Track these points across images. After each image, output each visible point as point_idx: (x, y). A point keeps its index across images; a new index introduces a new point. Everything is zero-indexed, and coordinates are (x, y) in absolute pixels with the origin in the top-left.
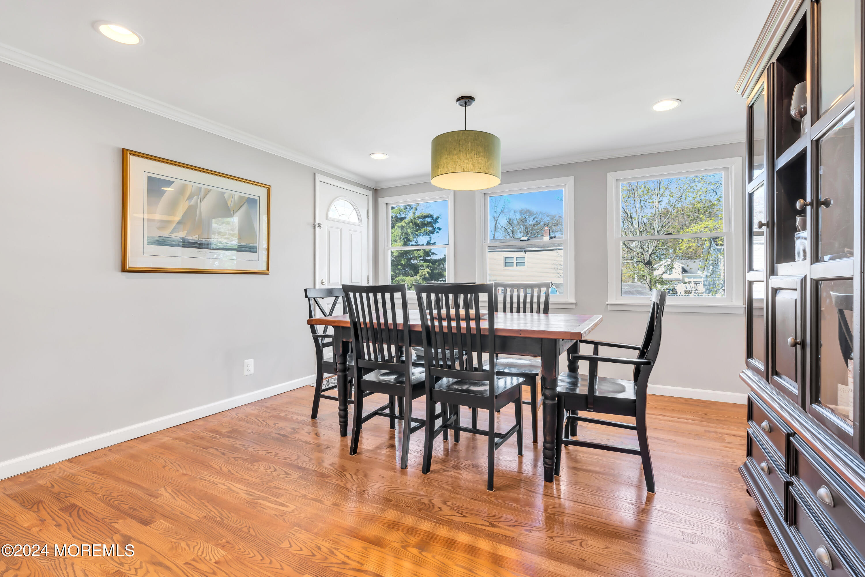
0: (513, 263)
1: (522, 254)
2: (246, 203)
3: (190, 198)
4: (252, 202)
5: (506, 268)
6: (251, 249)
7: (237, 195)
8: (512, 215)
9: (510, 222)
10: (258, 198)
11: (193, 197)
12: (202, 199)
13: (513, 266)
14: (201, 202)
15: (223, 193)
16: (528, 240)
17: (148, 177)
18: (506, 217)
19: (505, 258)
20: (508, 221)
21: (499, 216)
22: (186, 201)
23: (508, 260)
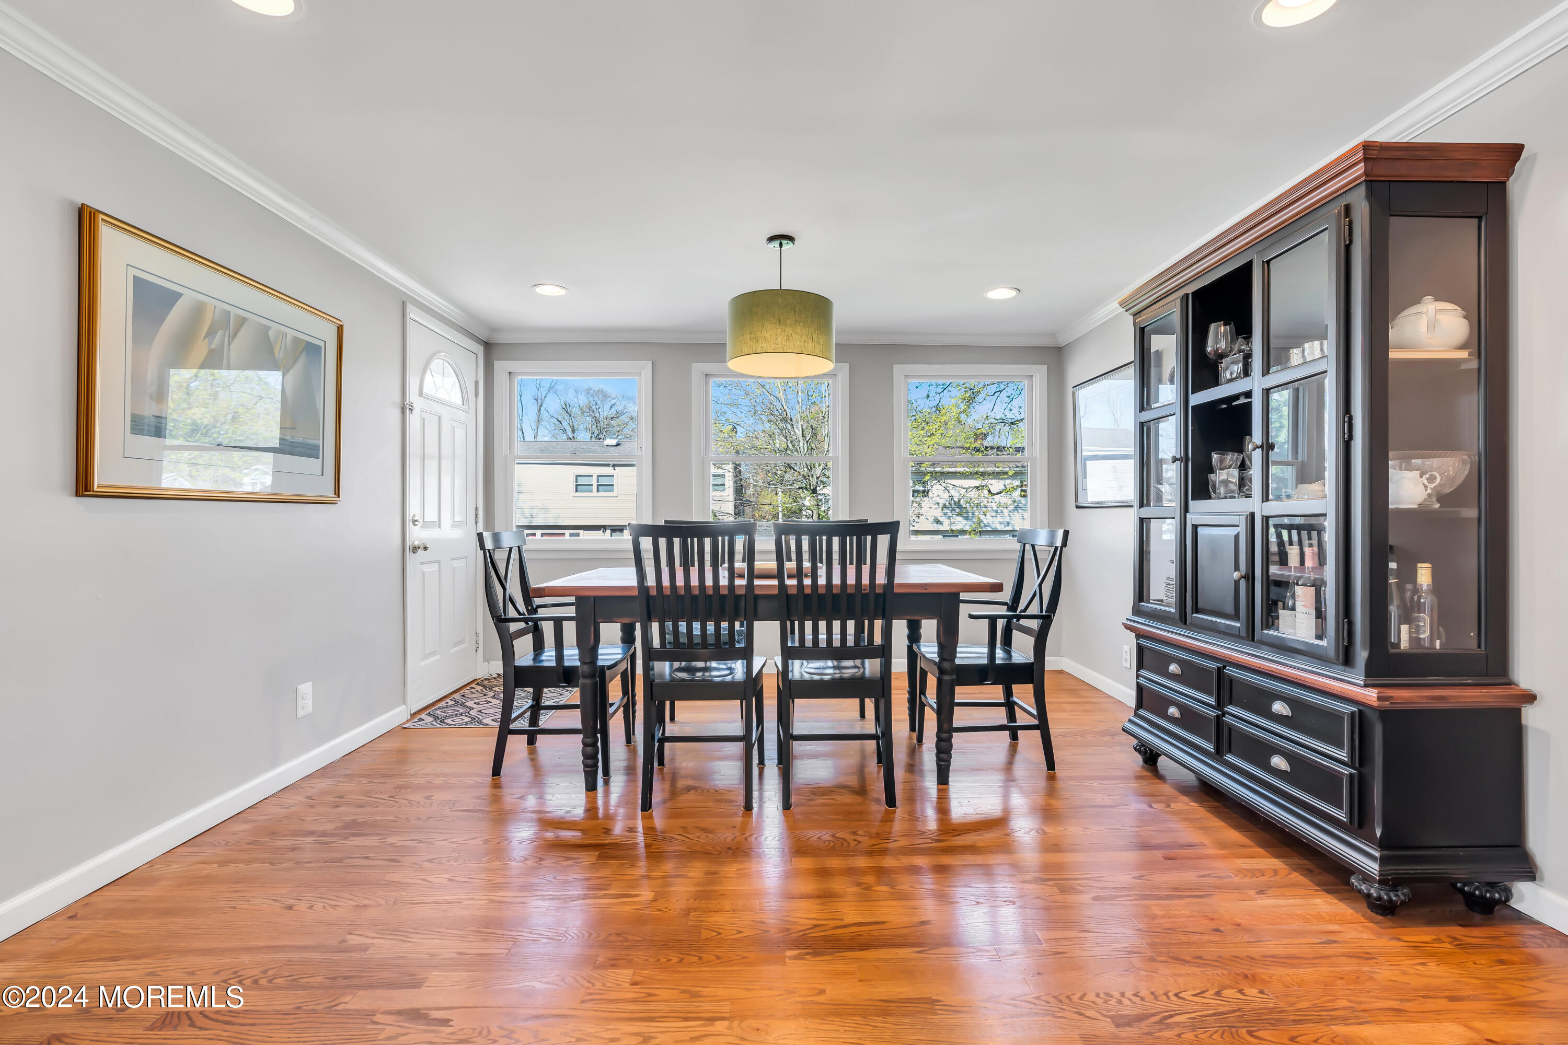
0: (592, 485)
1: (608, 470)
2: (304, 352)
3: (211, 333)
4: (312, 350)
5: (578, 494)
6: (311, 451)
7: (291, 333)
8: (571, 398)
9: (566, 408)
10: (322, 344)
11: (216, 333)
12: (231, 338)
13: (591, 491)
14: (229, 345)
15: (268, 328)
16: (618, 445)
17: (135, 278)
18: (560, 399)
19: (577, 476)
20: (564, 407)
21: (545, 397)
22: (203, 340)
23: (582, 481)
